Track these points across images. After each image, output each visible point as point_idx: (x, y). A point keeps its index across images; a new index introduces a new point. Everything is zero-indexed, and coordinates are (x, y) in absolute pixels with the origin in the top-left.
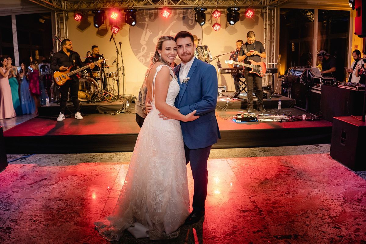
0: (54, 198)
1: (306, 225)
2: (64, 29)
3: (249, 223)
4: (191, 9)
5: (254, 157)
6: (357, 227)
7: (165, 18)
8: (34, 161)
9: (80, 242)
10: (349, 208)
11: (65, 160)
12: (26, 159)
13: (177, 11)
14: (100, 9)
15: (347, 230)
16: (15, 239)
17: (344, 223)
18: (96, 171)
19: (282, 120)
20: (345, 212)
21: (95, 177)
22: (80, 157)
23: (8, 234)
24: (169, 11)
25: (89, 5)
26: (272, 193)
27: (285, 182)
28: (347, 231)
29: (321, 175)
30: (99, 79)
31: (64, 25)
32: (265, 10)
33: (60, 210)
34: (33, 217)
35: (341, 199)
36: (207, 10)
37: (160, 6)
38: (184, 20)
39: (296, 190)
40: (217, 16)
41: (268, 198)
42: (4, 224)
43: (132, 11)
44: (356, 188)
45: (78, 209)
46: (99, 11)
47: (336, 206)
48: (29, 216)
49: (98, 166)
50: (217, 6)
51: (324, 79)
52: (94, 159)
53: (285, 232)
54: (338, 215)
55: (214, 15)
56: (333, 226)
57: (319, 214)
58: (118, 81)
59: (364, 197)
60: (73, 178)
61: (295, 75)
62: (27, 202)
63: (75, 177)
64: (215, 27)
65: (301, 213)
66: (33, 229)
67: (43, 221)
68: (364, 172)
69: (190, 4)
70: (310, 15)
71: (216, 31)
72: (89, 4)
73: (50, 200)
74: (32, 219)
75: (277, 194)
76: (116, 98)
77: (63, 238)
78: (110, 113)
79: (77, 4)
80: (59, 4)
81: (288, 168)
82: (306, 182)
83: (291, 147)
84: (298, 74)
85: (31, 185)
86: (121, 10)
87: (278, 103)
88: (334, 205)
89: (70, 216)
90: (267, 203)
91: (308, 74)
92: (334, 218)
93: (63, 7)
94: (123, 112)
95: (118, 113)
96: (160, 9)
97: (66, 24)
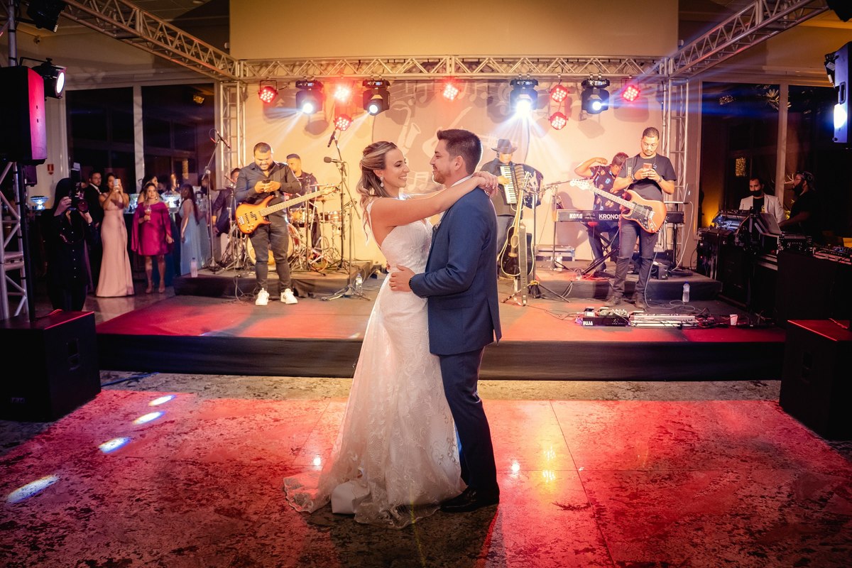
0: (182, 459)
1: (693, 546)
2: (236, 118)
3: (569, 533)
4: (504, 81)
5: (611, 400)
6: (805, 555)
7: (449, 99)
8: (155, 385)
9: (221, 545)
10: (797, 515)
11: (217, 388)
12: (138, 382)
13: (476, 86)
14: (313, 79)
15: (780, 561)
16: (95, 531)
17: (776, 545)
18: (276, 411)
19: (685, 325)
20: (786, 524)
21: (272, 423)
22: (248, 384)
23: (82, 521)
24: (458, 84)
25: (292, 71)
26: (633, 475)
27: (668, 454)
28: (779, 562)
29: (751, 444)
30: (302, 225)
31: (238, 111)
32: (665, 86)
33: (192, 483)
34: (136, 493)
35: (782, 495)
36: (537, 84)
37: (438, 75)
38: (490, 105)
39: (688, 473)
40: (559, 98)
41: (624, 486)
42: (77, 502)
43: (378, 84)
44: (822, 475)
45: (227, 482)
46: (311, 82)
47: (767, 510)
48: (129, 489)
49: (281, 403)
50: (559, 77)
51: (785, 237)
52: (276, 388)
53: (644, 555)
54: (768, 529)
55: (553, 97)
56: (751, 550)
57: (725, 524)
58: (342, 229)
59: (835, 495)
60: (227, 423)
61: (726, 228)
62: (130, 464)
63: (232, 422)
64: (554, 122)
65: (687, 519)
66: (132, 514)
67: (154, 502)
68: (848, 443)
69: (502, 72)
70: (774, 98)
71: (557, 129)
72: (292, 68)
73: (174, 464)
74: (134, 497)
75: (645, 478)
76: (336, 265)
77: (188, 534)
78: (320, 297)
79: (267, 66)
80: (229, 67)
81: (681, 427)
82: (714, 457)
83: (697, 382)
84: (731, 226)
85: (141, 433)
86: (357, 82)
87: (683, 289)
88: (764, 508)
89: (208, 495)
90: (617, 495)
91: (753, 226)
92: (757, 535)
93: (237, 74)
94: (347, 296)
95: (337, 297)
96: (439, 81)
97: (241, 110)
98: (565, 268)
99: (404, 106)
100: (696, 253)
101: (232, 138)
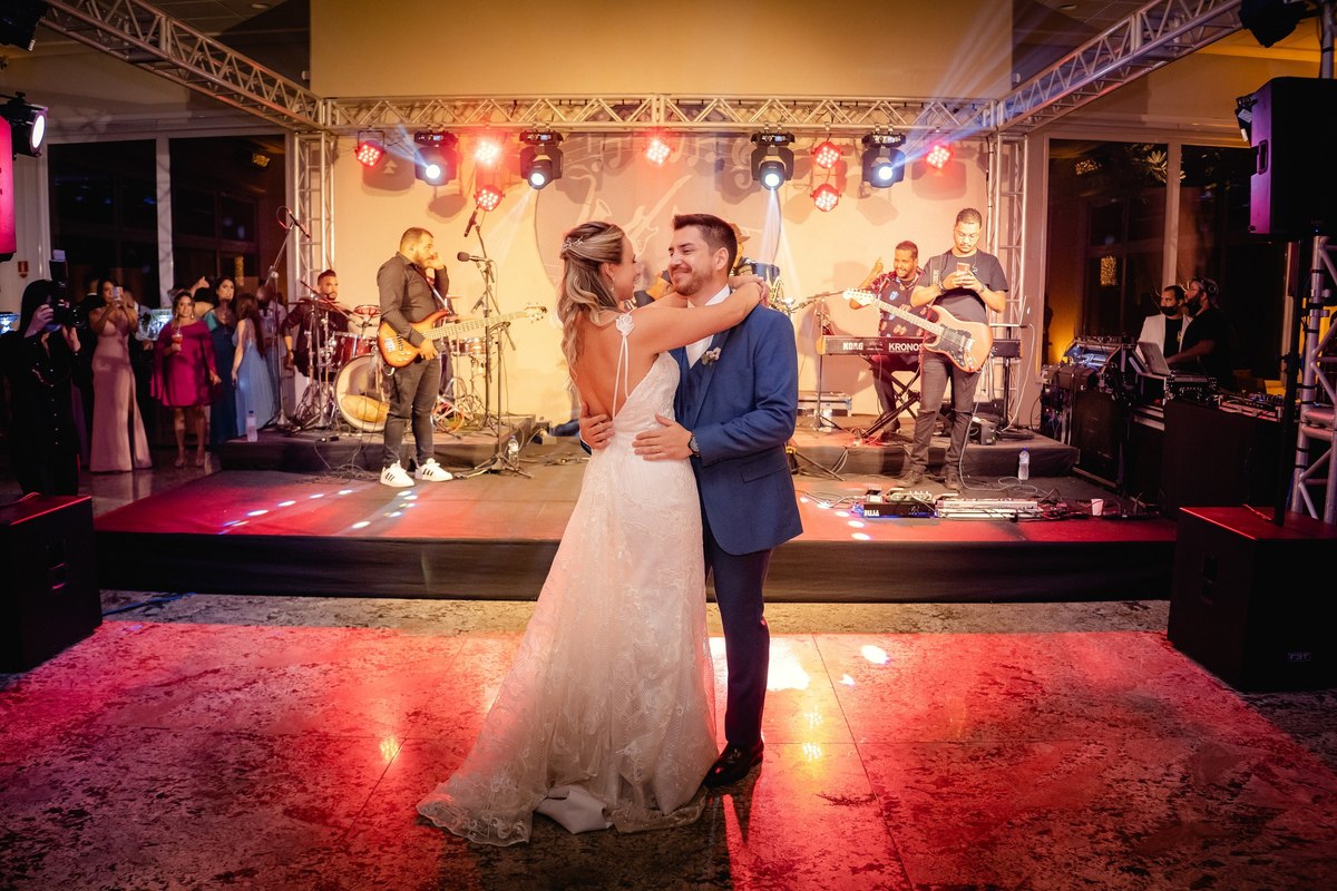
0: (232, 731)
1: (1034, 858)
2: (320, 190)
3: (843, 841)
4: (744, 135)
5: (908, 632)
6: (1207, 871)
7: (655, 163)
8: (189, 613)
9: (293, 866)
10: (1195, 809)
11: (288, 617)
12: (162, 608)
13: (699, 142)
14: (441, 130)
15: (1170, 880)
16: (92, 847)
17: (1163, 856)
18: (381, 654)
19: (1022, 515)
20: (1178, 823)
21: (375, 673)
22: (338, 610)
23: (72, 831)
24: (669, 140)
25: (409, 116)
26: (942, 750)
27: (995, 717)
28: (1168, 882)
29: (1123, 701)
31: (323, 179)
32: (991, 145)
33: (247, 769)
34: (158, 784)
35: (1173, 779)
36: (793, 141)
37: (638, 124)
38: (721, 172)
39: (1026, 746)
40: (827, 163)
41: (927, 767)
42: (64, 800)
43: (544, 137)
44: (1234, 746)
45: (302, 766)
46: (438, 134)
47: (1149, 802)
48: (147, 779)
49: (388, 640)
50: (828, 129)
51: (1177, 380)
52: (381, 616)
53: (959, 874)
54: (1150, 831)
55: (818, 160)
56: (1125, 865)
57: (1085, 824)
58: (487, 366)
59: (1254, 778)
60: (303, 673)
61: (1085, 366)
62: (148, 739)
63: (312, 670)
64: (819, 199)
65: (1026, 817)
66: (151, 819)
67: (187, 799)
68: (1273, 697)
69: (739, 121)
70: (1159, 165)
71: (823, 210)
72: (408, 112)
73: (219, 738)
74: (154, 791)
75: (960, 754)
76: (477, 422)
77: (240, 851)
79: (369, 108)
80: (309, 108)
81: (1016, 674)
82: (1067, 720)
83: (1042, 604)
84: (1093, 361)
85: (166, 689)
86: (512, 134)
87: (1019, 459)
88: (1144, 798)
89: (273, 787)
90: (918, 781)
91: (1127, 362)
92: (1134, 840)
93: (322, 120)
94: (494, 472)
95: (478, 472)
96: (641, 134)
97: (328, 176)
98: (836, 427)
99: (587, 173)
100: (1039, 404)
101: (313, 222)
